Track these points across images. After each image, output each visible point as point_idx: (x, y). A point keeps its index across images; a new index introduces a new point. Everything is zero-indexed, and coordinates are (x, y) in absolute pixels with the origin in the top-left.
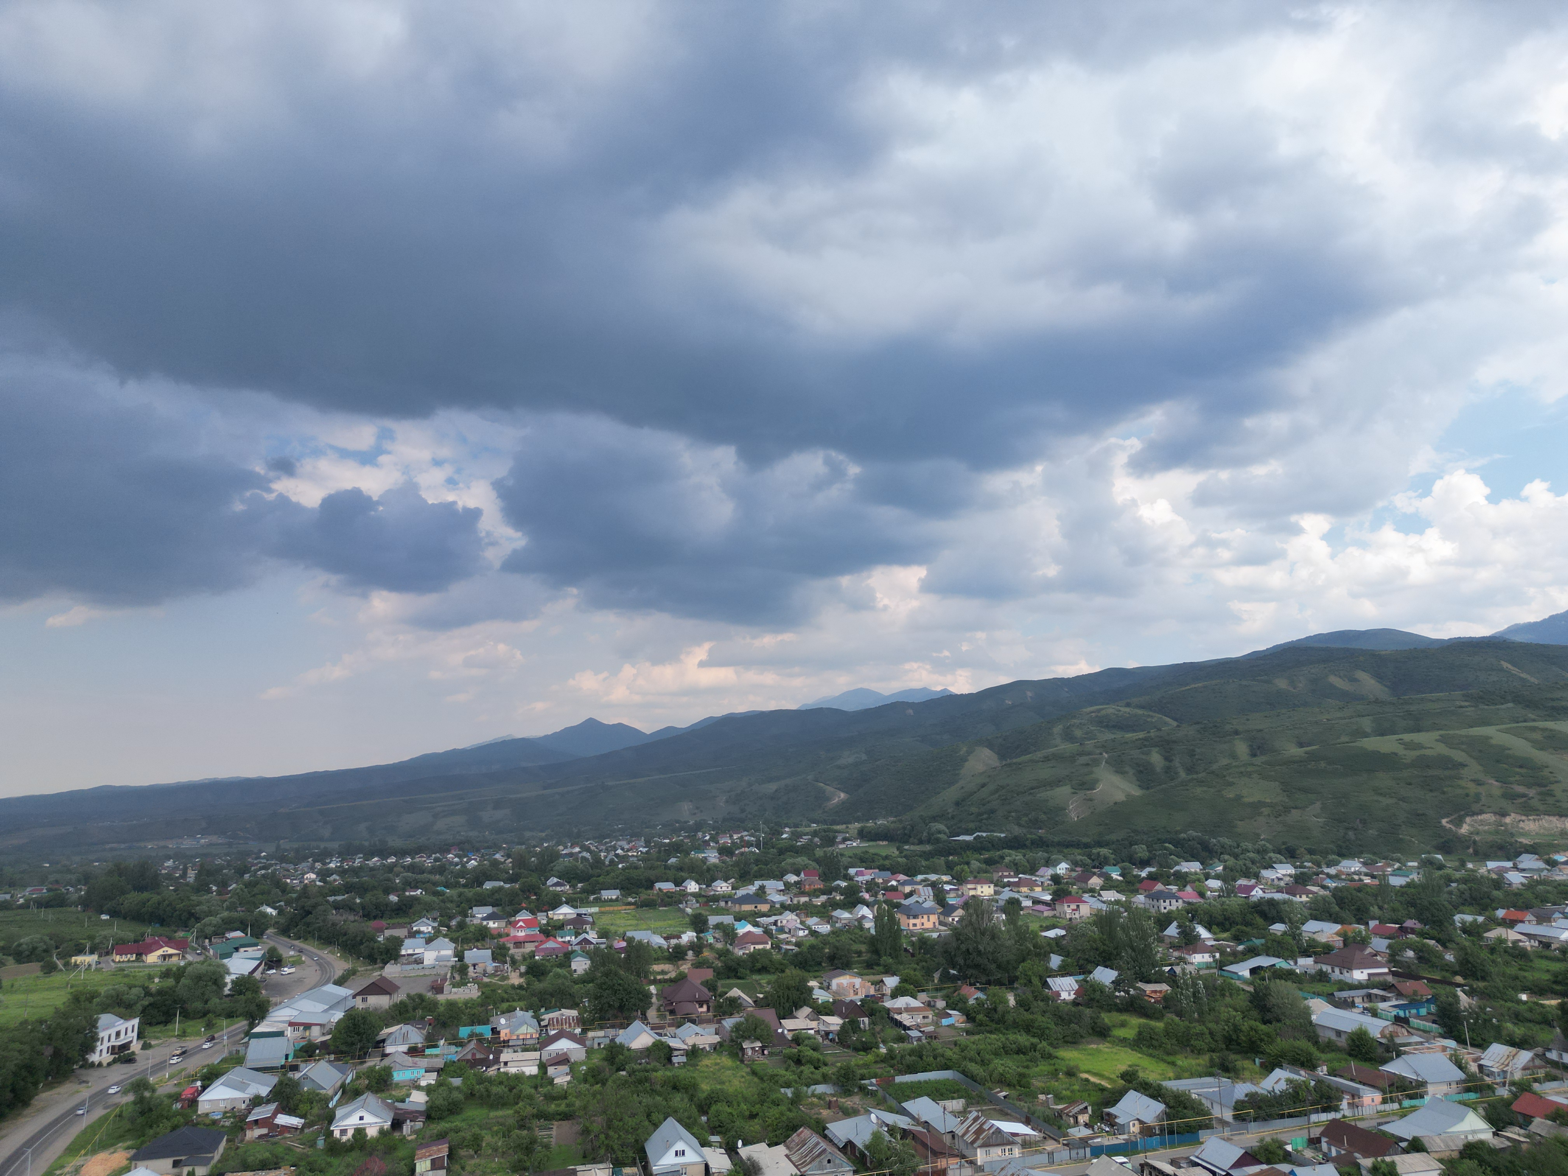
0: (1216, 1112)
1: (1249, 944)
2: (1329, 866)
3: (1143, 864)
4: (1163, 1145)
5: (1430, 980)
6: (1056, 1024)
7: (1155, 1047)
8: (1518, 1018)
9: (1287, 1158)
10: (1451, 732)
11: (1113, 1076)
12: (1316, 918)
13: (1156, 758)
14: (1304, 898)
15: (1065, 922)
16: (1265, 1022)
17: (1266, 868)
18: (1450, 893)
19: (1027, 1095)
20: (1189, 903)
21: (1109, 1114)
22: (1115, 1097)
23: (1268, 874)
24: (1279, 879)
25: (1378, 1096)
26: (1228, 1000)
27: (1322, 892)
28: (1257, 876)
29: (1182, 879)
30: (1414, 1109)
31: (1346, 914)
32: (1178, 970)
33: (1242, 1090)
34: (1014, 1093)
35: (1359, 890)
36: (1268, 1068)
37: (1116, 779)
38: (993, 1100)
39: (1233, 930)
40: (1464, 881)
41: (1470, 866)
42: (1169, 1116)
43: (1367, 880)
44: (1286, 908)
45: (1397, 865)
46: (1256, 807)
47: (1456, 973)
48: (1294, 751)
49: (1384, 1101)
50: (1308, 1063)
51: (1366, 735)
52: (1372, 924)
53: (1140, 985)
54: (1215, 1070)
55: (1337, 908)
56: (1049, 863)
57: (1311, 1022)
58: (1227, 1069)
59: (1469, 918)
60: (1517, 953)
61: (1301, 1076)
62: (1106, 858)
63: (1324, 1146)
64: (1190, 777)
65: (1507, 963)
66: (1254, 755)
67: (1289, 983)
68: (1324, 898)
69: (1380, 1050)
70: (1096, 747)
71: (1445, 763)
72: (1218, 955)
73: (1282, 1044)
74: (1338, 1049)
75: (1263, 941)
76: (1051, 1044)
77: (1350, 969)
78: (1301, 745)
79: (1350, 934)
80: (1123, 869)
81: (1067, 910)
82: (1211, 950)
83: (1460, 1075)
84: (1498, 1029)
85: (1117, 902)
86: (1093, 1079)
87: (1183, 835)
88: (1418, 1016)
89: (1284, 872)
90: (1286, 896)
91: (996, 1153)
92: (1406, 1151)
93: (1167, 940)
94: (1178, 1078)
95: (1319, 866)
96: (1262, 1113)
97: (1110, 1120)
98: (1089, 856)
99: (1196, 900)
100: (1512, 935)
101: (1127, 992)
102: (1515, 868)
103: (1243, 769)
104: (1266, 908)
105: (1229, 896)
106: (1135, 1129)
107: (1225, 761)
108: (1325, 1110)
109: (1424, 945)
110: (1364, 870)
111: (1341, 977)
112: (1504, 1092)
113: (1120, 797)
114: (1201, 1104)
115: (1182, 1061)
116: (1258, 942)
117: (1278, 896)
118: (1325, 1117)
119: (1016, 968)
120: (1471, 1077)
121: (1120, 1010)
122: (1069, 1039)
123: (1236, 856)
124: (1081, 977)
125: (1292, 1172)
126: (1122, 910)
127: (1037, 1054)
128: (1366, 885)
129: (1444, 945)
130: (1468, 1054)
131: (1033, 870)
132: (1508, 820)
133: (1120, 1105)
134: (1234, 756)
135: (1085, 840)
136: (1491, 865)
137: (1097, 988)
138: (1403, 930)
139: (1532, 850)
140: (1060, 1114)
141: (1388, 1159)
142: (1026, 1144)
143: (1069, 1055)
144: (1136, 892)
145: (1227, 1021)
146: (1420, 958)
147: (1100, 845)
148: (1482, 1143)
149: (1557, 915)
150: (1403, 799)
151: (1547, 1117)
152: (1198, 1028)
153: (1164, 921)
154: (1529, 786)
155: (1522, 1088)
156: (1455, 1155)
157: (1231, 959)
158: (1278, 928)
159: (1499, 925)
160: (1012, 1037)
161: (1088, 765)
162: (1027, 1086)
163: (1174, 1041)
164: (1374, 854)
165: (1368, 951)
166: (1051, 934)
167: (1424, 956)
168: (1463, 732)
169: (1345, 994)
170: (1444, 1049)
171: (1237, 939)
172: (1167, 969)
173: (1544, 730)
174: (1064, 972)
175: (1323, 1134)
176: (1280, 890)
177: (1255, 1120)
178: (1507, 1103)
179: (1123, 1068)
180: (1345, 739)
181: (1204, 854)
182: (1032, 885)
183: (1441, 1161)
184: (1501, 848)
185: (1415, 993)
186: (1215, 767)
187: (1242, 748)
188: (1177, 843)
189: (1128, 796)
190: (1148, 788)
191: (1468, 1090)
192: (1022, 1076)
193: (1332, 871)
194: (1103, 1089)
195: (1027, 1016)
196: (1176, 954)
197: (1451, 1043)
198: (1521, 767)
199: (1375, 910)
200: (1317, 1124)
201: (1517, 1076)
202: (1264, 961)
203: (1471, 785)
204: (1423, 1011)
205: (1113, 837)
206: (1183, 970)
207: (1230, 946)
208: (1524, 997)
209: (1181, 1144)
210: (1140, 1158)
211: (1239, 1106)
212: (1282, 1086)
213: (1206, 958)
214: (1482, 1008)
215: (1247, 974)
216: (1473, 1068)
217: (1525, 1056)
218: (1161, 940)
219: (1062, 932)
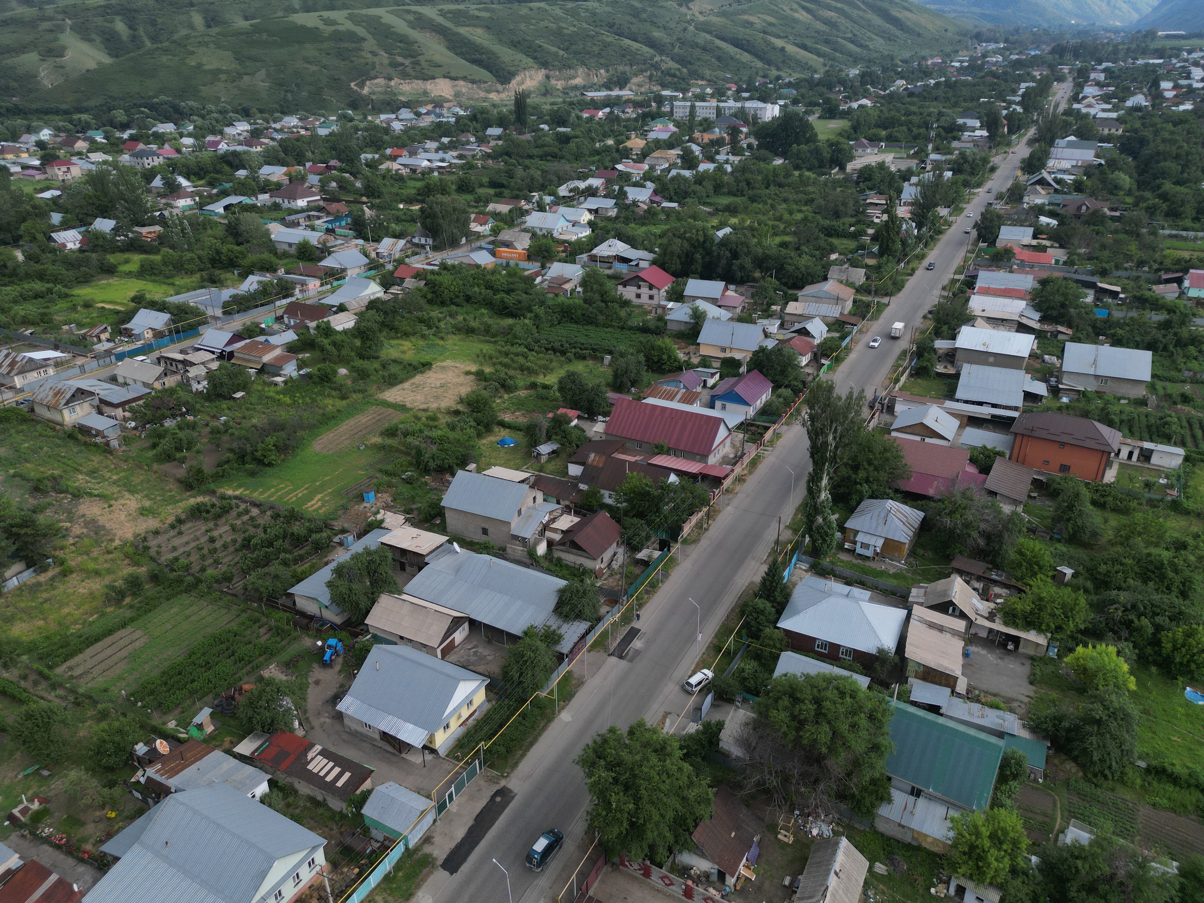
0: (210, 312)
1: (221, 187)
2: (275, 122)
3: (124, 127)
4: (172, 341)
5: (347, 201)
6: (67, 270)
7: (155, 274)
8: (398, 220)
9: (262, 332)
10: (356, 11)
11: (125, 301)
12: (269, 164)
13: (120, 26)
14: (259, 149)
15: (58, 184)
16: (238, 245)
17: (228, 126)
18: (358, 139)
19: (52, 328)
20: (168, 159)
21: (126, 329)
22: (129, 316)
23: (229, 131)
24: (239, 134)
25: (318, 282)
26: (209, 232)
27: (272, 143)
28: (221, 133)
29: (160, 139)
30: (340, 286)
31: (290, 159)
32: (166, 213)
33: (226, 294)
34: (39, 329)
35: (298, 140)
36: (244, 276)
37: (84, 47)
38: (21, 338)
39: (207, 178)
40: (366, 129)
41: (370, 118)
42: (174, 322)
43: (303, 132)
44: (245, 157)
45: (322, 120)
46: (216, 73)
47: (362, 195)
48: (242, 24)
49: (322, 285)
50: (271, 268)
51: (295, 11)
52: (308, 165)
53: (137, 229)
54: (206, 283)
55: (283, 155)
56: (29, 130)
57: (271, 240)
58: (214, 281)
59: (369, 156)
60: (399, 178)
61: (268, 277)
62: (87, 123)
63: (286, 320)
64: (155, 46)
65: (392, 185)
66: (209, 26)
67: (253, 214)
68: (273, 147)
69: (318, 252)
70: (58, 12)
71: (352, 37)
72: (197, 199)
73: (252, 258)
74: (291, 256)
75: (231, 184)
76: (65, 286)
77: (295, 199)
78: (246, 18)
79: (294, 174)
80: (105, 132)
81: (59, 172)
82: (191, 195)
83: (367, 261)
84: (387, 228)
85: (105, 162)
86: (107, 306)
87: (156, 100)
88: (340, 227)
89: (242, 128)
90: (245, 148)
91: (33, 376)
92: (336, 313)
93: (155, 191)
94: (178, 293)
95: (268, 123)
96: (243, 307)
97: (128, 333)
98: (71, 122)
99: (175, 156)
100: (395, 166)
101: (126, 236)
102: (397, 118)
103: (200, 39)
104: (231, 158)
105: (201, 151)
106: (149, 335)
107: (184, 32)
108: (285, 297)
109: (342, 177)
110: (300, 124)
111: (289, 206)
112: (390, 267)
113: (92, 65)
114: (197, 308)
115: (178, 281)
116: (228, 185)
117: (239, 148)
118: (285, 302)
119: (18, 229)
120: (372, 261)
121: (122, 251)
122: (81, 279)
123: (203, 117)
124: (83, 229)
125: (266, 340)
126: (110, 168)
127: (54, 296)
128: (302, 136)
129: (355, 177)
130: (370, 247)
131: (14, 137)
132: (393, 83)
133: (133, 321)
134: (191, 27)
135: (64, 107)
136: (383, 117)
137: (98, 236)
138: (329, 168)
139: (407, 105)
140: (84, 337)
141: (325, 320)
142: (58, 364)
143: (84, 292)
144: (121, 152)
145: (210, 248)
146: (340, 187)
147: (80, 110)
148: (378, 299)
149: (421, 150)
150: (325, 67)
151: (412, 277)
152: (189, 255)
153: (149, 175)
154: (405, 57)
155: (400, 262)
156: (364, 309)
157: (208, 200)
158: (242, 173)
159: (388, 159)
160: (26, 286)
161: (51, 31)
162: (50, 321)
163: (171, 268)
164: (307, 111)
165: (307, 185)
166: (47, 195)
167: (343, 186)
168: (364, 12)
169: (292, 217)
170: (357, 245)
171: (211, 184)
172: (158, 214)
173: (415, 13)
174: (65, 226)
175: (284, 313)
176: (240, 144)
177: (238, 312)
178: (392, 273)
179: (132, 294)
180: (280, 14)
181: (176, 116)
182: (17, 152)
183: (355, 314)
184: (388, 104)
185: (338, 211)
186: (176, 37)
187: (198, 20)
188: (152, 107)
189: (99, 63)
190: (117, 57)
191: (370, 269)
192: (43, 314)
193: (278, 126)
194: (118, 312)
195: (38, 267)
196: (164, 201)
197: (361, 242)
198: (401, 42)
199: (309, 154)
200: (280, 307)
201: (397, 256)
202: (233, 200)
203: (369, 56)
204: (343, 223)
205: (92, 103)
206: (171, 213)
207: (206, 191)
208: (401, 206)
209: (185, 339)
210: (156, 354)
211: (226, 305)
212: (255, 286)
213: (188, 202)
214: (378, 217)
215: (221, 211)
216: (373, 255)
217: (402, 243)
218: (149, 191)
219: (58, 193)
